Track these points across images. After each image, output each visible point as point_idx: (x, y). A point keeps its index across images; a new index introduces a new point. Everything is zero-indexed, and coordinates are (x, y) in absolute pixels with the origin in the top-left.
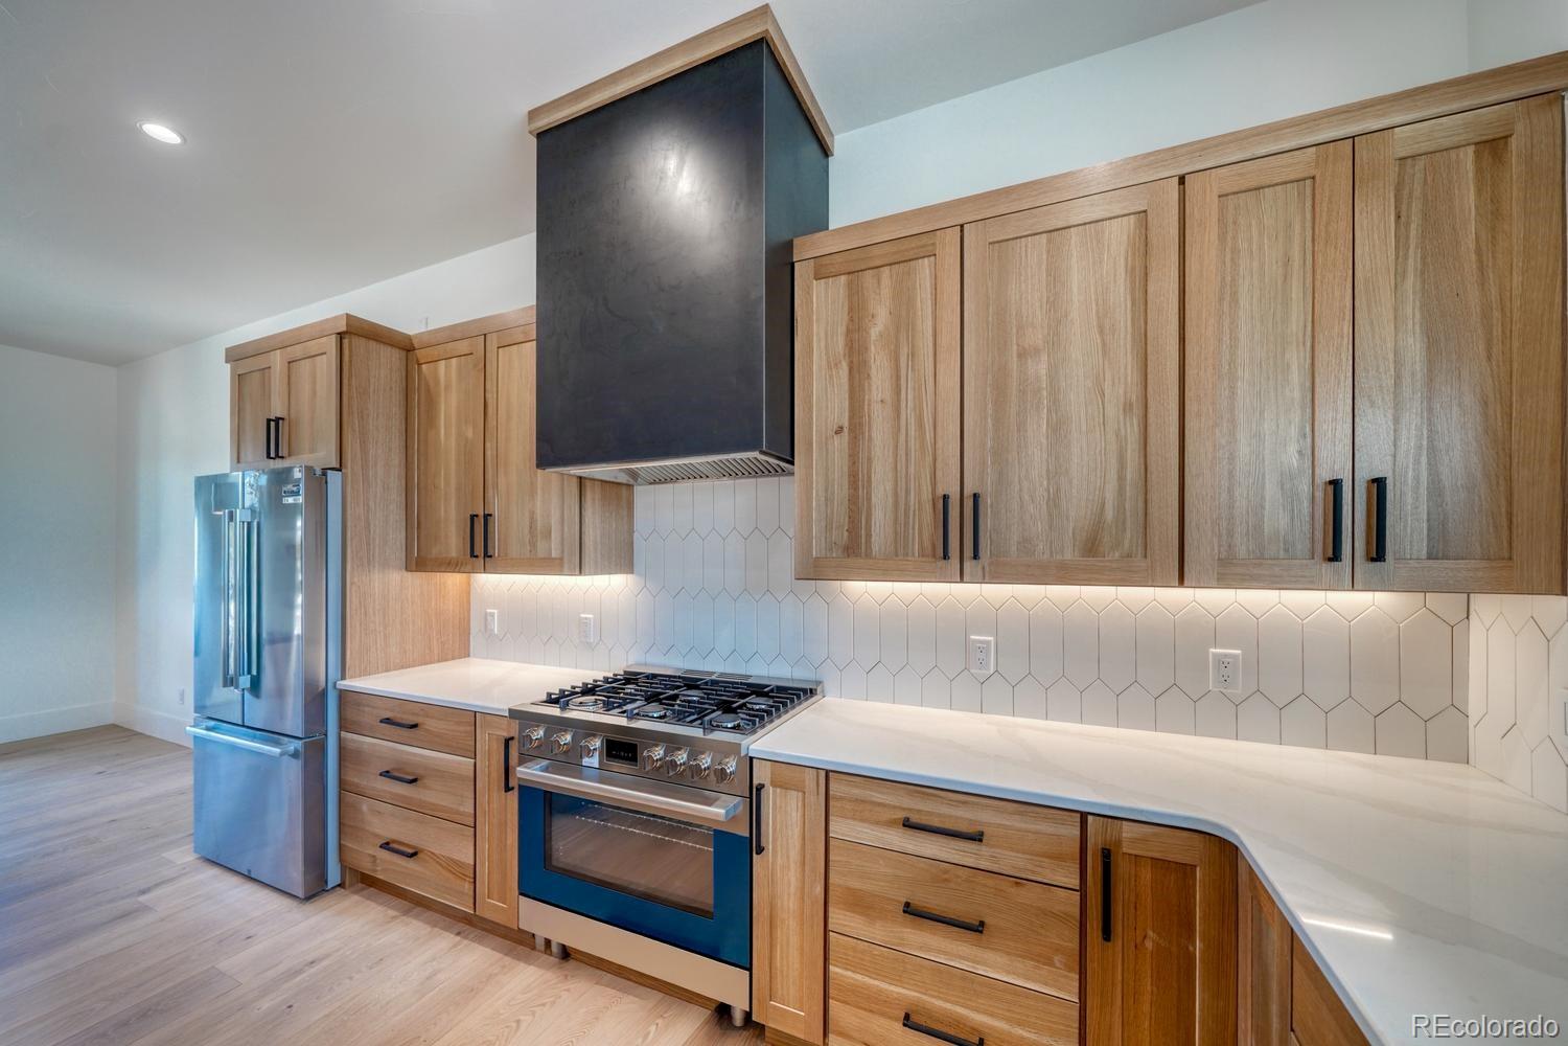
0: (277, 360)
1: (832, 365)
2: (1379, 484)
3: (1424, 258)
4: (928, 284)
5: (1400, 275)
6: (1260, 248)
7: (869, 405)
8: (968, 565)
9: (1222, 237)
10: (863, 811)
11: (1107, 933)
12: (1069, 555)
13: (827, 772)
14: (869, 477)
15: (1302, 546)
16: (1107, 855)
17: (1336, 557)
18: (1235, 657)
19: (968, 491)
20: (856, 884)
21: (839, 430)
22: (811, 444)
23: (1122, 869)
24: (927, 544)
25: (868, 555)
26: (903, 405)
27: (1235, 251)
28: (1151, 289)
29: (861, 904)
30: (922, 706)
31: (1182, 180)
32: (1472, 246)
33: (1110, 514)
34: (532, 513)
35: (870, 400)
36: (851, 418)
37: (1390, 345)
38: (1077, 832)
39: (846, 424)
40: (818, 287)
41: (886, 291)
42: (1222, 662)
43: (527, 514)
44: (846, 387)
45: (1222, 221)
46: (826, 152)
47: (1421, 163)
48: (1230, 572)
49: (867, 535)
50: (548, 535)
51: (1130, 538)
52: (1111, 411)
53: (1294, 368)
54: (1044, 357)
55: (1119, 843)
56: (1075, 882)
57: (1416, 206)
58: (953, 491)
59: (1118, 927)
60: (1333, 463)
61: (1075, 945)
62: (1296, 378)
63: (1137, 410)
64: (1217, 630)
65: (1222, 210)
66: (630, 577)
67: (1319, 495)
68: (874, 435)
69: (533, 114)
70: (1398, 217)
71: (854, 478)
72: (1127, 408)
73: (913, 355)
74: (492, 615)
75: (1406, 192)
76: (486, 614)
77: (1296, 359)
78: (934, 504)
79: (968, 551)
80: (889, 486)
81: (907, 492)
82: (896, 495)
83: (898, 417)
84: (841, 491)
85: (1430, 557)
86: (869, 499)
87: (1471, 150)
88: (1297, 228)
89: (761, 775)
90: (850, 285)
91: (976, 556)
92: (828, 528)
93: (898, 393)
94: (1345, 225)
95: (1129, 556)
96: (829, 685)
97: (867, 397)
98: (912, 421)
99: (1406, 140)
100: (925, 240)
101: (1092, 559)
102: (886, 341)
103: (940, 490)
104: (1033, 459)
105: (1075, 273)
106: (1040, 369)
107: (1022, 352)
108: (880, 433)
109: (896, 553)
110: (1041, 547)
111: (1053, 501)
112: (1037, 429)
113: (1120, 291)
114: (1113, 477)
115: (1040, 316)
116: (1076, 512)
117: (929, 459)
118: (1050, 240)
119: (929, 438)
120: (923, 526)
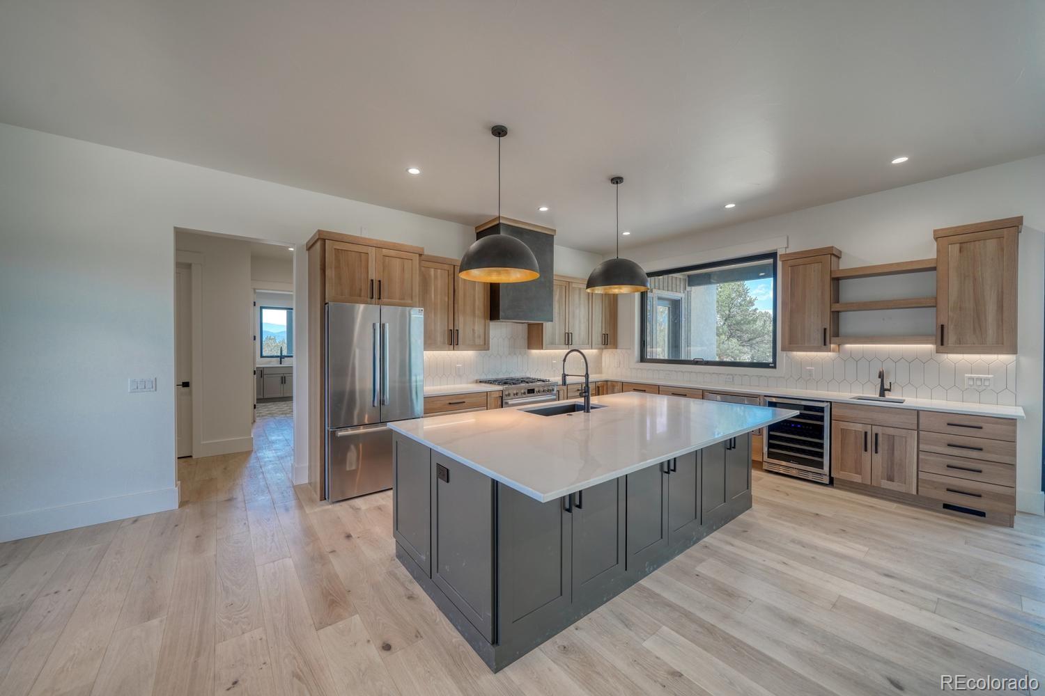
0: (372, 252)
4: (564, 291)
14: (556, 329)
24: (564, 342)
25: (555, 344)
33: (585, 337)
34: (474, 330)
41: (558, 291)
43: (471, 331)
51: (587, 341)
63: (588, 321)
73: (562, 304)
86: (556, 332)
91: (572, 344)
101: (583, 345)
102: (558, 301)
103: (566, 332)
104: (577, 327)
105: (582, 296)
106: (578, 311)
107: (576, 308)
108: (557, 319)
109: (559, 344)
110: (578, 343)
111: (579, 335)
112: (577, 322)
113: (586, 302)
114: (585, 331)
115: (578, 302)
116: (581, 337)
117: (564, 325)
118: (579, 290)
119: (564, 321)
120: (563, 338)
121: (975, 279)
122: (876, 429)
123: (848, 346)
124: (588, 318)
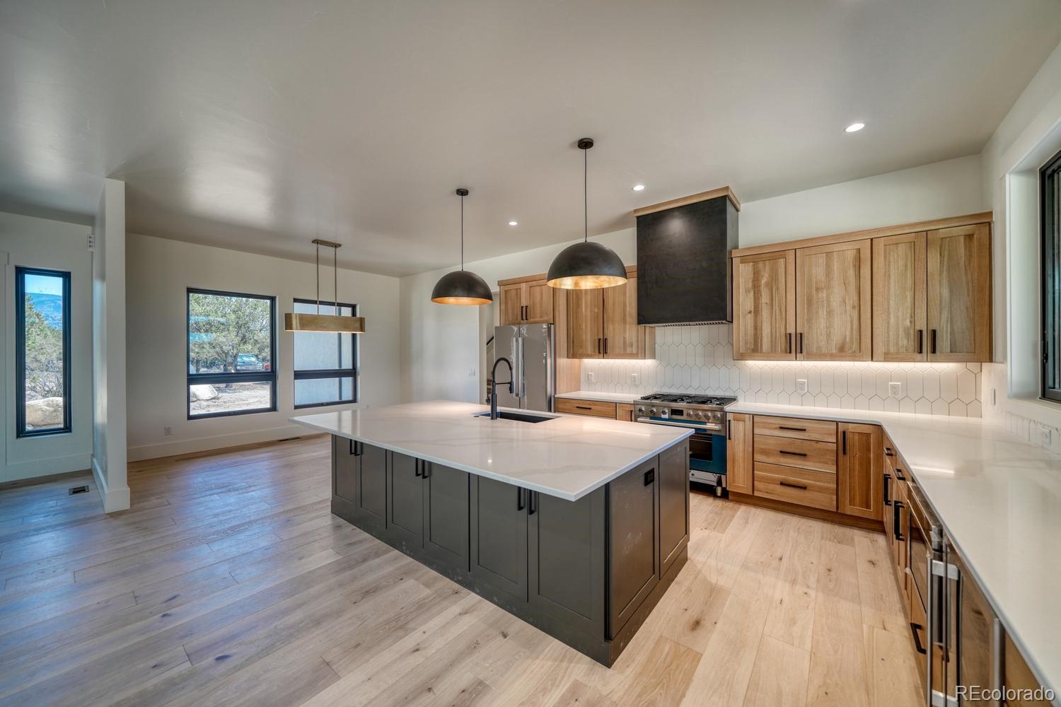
0: (524, 286)
1: (747, 291)
2: (934, 332)
3: (949, 267)
4: (783, 266)
5: (941, 272)
6: (898, 261)
7: (761, 305)
8: (798, 355)
9: (885, 257)
10: (765, 426)
11: (844, 453)
12: (834, 351)
13: (753, 415)
14: (762, 328)
15: (911, 349)
16: (844, 433)
17: (921, 352)
18: (898, 385)
19: (798, 332)
20: (763, 447)
21: (750, 312)
22: (739, 316)
23: (848, 436)
24: (783, 348)
25: (761, 352)
26: (774, 305)
27: (889, 262)
28: (862, 272)
29: (765, 452)
30: (778, 404)
31: (872, 240)
32: (963, 264)
33: (848, 340)
34: (624, 338)
36: (755, 308)
37: (938, 291)
38: (835, 427)
39: (752, 310)
40: (742, 266)
41: (767, 268)
42: (894, 387)
43: (622, 339)
44: (753, 299)
45: (885, 253)
46: (737, 210)
47: (948, 239)
48: (888, 357)
49: (761, 346)
50: (631, 345)
51: (855, 346)
52: (848, 308)
53: (909, 297)
54: (825, 291)
55: (848, 429)
56: (835, 441)
57: (946, 253)
58: (793, 332)
59: (848, 452)
60: (921, 325)
61: (835, 458)
62: (909, 300)
63: (857, 308)
64: (890, 377)
65: (885, 250)
66: (654, 360)
67: (916, 334)
68: (763, 314)
69: (636, 211)
70: (941, 255)
71: (756, 328)
72: (854, 307)
73: (778, 289)
74: (591, 375)
75: (943, 248)
76: (588, 375)
77: (909, 295)
78: (786, 338)
79: (799, 350)
80: (769, 330)
81: (776, 332)
82: (771, 333)
83: (772, 308)
84: (751, 331)
85: (952, 352)
86: (762, 334)
87: (963, 237)
88: (909, 256)
89: (729, 417)
90: (754, 265)
91: (801, 352)
92: (746, 343)
93: (772, 300)
94: (924, 256)
95: (855, 352)
96: (739, 398)
97: (760, 302)
98: (778, 311)
99: (942, 233)
100: (782, 253)
101: (842, 352)
102: (767, 284)
103: (788, 332)
104: (821, 322)
105: (836, 266)
106: (823, 294)
107: (817, 289)
108: (765, 313)
109: (772, 352)
110: (824, 349)
111: (829, 335)
112: (823, 313)
113: (851, 272)
114: (849, 328)
115: (823, 279)
116: (836, 338)
117: (784, 322)
118: (827, 255)
119: (784, 316)
120: (781, 343)
124: (856, 304)
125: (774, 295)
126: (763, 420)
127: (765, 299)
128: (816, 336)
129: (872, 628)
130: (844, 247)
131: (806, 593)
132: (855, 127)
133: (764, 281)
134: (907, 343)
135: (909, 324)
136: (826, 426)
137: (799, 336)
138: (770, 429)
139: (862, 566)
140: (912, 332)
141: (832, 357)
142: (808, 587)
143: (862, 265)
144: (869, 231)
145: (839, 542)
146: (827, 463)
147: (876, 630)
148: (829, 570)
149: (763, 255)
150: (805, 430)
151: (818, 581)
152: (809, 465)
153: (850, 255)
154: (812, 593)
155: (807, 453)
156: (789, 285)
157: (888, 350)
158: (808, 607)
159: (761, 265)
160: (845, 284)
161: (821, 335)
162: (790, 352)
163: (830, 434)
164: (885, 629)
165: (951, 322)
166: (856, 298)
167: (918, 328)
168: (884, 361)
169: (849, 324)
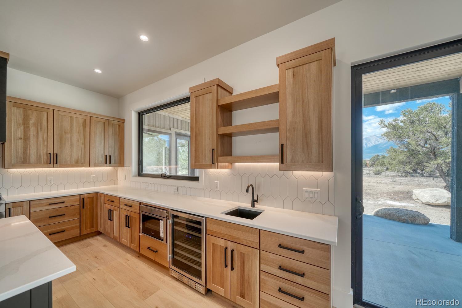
1: (18, 125)
2: (110, 156)
3: (114, 134)
4: (45, 116)
5: (112, 135)
6: (99, 128)
7: (30, 135)
8: (54, 165)
9: (95, 125)
10: (39, 205)
11: (83, 208)
12: (73, 163)
13: (30, 201)
14: (30, 149)
15: (103, 162)
16: (83, 199)
17: (106, 163)
19: (55, 153)
20: (37, 218)
21: (21, 139)
22: (11, 140)
23: (85, 200)
24: (45, 161)
25: (29, 163)
26: (39, 137)
27: (96, 128)
28: (86, 129)
29: (38, 220)
31: (90, 117)
33: (80, 157)
35: (30, 134)
36: (24, 137)
37: (111, 142)
38: (79, 197)
40: (14, 109)
41: (35, 115)
42: (93, 177)
44: (23, 131)
45: (95, 123)
47: (114, 125)
49: (29, 160)
51: (83, 161)
52: (80, 144)
54: (69, 134)
55: (85, 197)
56: (79, 204)
57: (114, 129)
58: (52, 153)
59: (85, 207)
60: (106, 154)
61: (79, 212)
62: (103, 143)
63: (84, 144)
64: (92, 173)
67: (105, 157)
71: (25, 149)
72: (82, 144)
73: (41, 128)
78: (47, 155)
79: (55, 163)
80: (35, 151)
81: (40, 152)
82: (37, 153)
83: (38, 138)
84: (21, 150)
85: (115, 163)
86: (29, 152)
87: (118, 125)
88: (103, 127)
89: (9, 206)
90: (24, 110)
91: (57, 163)
92: (17, 158)
93: (38, 134)
95: (83, 163)
97: (29, 134)
98: (41, 140)
99: (113, 122)
101: (77, 164)
102: (34, 124)
103: (49, 152)
104: (67, 150)
105: (75, 124)
106: (68, 136)
107: (65, 133)
108: (32, 141)
109: (37, 163)
110: (69, 162)
111: (71, 156)
112: (68, 145)
113: (82, 129)
114: (80, 152)
115: (69, 128)
116: (75, 157)
117: (46, 147)
118: (70, 118)
119: (46, 143)
120: (44, 158)
121: (303, 101)
122: (233, 246)
123: (237, 164)
124: (84, 142)
125: (39, 131)
126: (38, 203)
127: (32, 131)
128: (65, 155)
129: (126, 263)
130: (79, 116)
131: (98, 270)
132: (98, 71)
133: (32, 122)
134: (102, 159)
135: (102, 153)
136: (75, 198)
137: (55, 156)
138: (42, 206)
139: (103, 249)
140: (103, 156)
141: (72, 166)
142: (96, 267)
143: (86, 126)
144: (89, 113)
145: (87, 246)
146: (75, 215)
147: (127, 262)
148: (96, 257)
149: (32, 107)
150: (64, 202)
151: (97, 263)
152: (66, 219)
153: (81, 121)
154: (101, 268)
155: (65, 213)
156: (49, 127)
157: (95, 162)
158: (104, 273)
159: (30, 112)
160: (79, 133)
161: (67, 155)
162: (50, 163)
163: (77, 201)
164: (129, 260)
165: (115, 153)
166: (83, 140)
167: (105, 155)
168: (94, 167)
169: (80, 151)
